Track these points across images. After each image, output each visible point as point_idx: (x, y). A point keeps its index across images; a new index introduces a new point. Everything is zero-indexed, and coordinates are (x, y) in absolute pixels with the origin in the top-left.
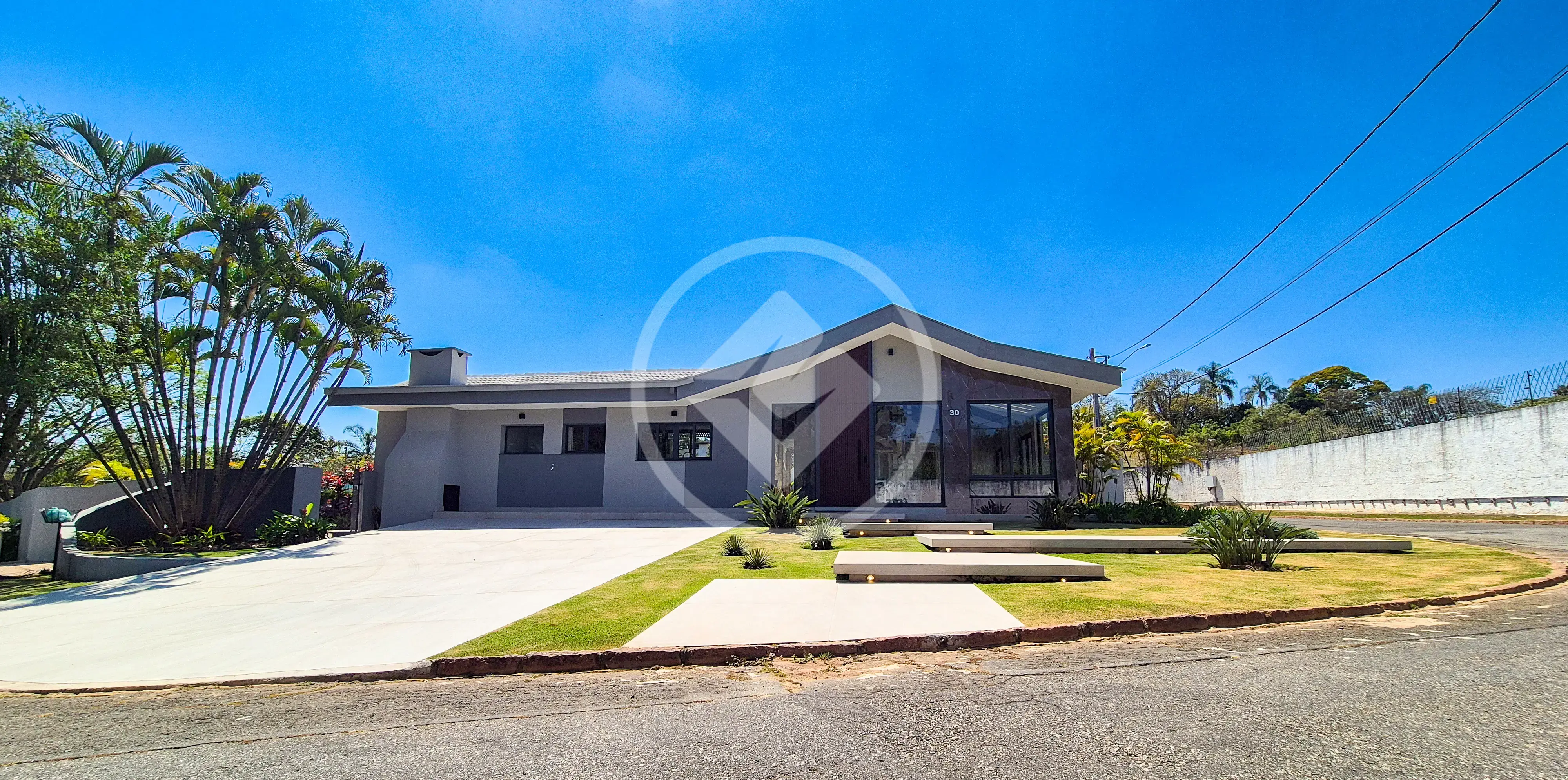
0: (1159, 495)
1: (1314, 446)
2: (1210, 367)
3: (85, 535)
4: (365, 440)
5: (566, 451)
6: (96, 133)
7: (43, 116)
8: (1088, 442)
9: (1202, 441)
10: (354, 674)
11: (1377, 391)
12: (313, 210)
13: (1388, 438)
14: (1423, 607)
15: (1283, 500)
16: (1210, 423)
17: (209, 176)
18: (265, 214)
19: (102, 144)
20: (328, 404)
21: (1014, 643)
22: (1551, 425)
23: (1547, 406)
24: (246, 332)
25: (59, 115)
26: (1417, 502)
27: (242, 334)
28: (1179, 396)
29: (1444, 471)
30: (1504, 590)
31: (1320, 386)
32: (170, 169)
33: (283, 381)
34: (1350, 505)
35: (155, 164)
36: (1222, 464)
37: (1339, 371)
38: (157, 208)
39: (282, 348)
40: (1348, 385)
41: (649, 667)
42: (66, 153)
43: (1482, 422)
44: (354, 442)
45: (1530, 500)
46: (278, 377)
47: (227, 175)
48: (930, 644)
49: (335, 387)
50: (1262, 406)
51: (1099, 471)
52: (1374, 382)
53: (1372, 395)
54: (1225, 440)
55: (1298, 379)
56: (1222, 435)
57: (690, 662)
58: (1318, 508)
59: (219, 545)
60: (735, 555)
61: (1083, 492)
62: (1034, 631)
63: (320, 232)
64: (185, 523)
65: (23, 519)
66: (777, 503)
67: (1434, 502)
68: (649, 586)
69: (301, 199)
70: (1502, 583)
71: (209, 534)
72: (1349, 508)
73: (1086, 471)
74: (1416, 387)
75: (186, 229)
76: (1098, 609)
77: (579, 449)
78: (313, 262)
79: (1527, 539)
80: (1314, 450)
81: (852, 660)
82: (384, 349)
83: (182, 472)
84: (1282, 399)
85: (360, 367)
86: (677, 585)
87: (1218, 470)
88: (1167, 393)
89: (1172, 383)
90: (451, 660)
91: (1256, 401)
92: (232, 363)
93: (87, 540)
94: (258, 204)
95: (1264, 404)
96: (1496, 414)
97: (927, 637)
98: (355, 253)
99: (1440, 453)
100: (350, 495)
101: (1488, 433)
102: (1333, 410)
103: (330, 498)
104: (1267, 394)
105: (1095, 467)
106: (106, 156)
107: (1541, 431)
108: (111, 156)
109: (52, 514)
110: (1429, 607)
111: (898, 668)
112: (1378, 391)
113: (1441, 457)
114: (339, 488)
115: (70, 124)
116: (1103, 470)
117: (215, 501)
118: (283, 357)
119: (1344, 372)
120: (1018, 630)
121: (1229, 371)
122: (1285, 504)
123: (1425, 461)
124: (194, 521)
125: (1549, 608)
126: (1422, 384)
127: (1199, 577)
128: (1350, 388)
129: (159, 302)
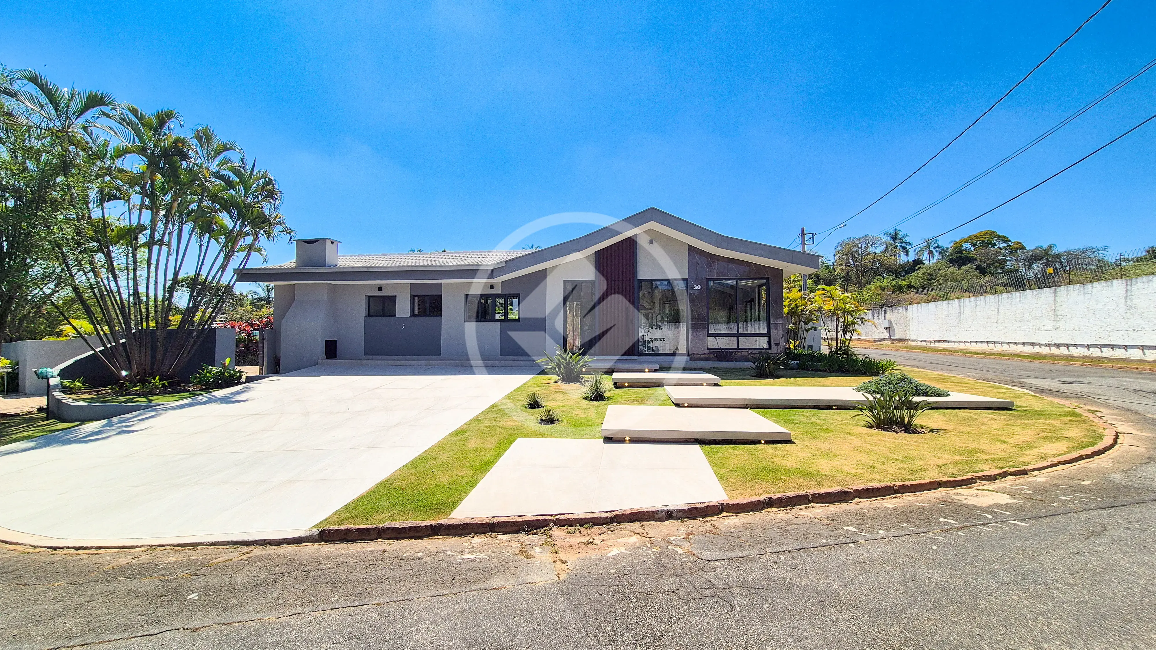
0: (844, 347)
1: (962, 301)
2: (893, 232)
3: (67, 383)
4: (266, 290)
5: (413, 315)
6: (47, 83)
7: (5, 71)
8: (795, 303)
9: (883, 289)
10: (266, 540)
11: (1014, 249)
12: (216, 136)
13: (1016, 297)
14: (1005, 477)
15: (938, 339)
16: (890, 276)
17: (134, 112)
18: (180, 145)
19: (52, 91)
20: (237, 281)
21: (718, 514)
22: (1133, 293)
23: (1132, 279)
24: (172, 232)
25: (18, 71)
26: (1033, 344)
27: (169, 234)
28: (868, 254)
29: (1054, 323)
30: (1064, 461)
31: (974, 245)
32: (106, 109)
33: (202, 264)
34: (985, 345)
35: (94, 107)
36: (896, 311)
37: (989, 234)
38: (97, 137)
39: (201, 240)
40: (994, 245)
41: (467, 535)
42: (25, 99)
43: (1084, 289)
44: (258, 292)
45: (1113, 347)
46: (199, 260)
47: (149, 112)
48: (660, 516)
49: (241, 267)
50: (930, 261)
51: (803, 324)
52: (1015, 243)
53: (1012, 252)
54: (900, 288)
55: (958, 240)
56: (899, 285)
57: (496, 530)
58: (962, 346)
59: (164, 391)
60: (535, 408)
61: (791, 339)
62: (733, 505)
63: (221, 152)
64: (138, 372)
65: (20, 364)
66: (566, 361)
67: (1045, 345)
68: (472, 444)
69: (206, 128)
70: (1066, 453)
71: (157, 382)
72: (984, 347)
73: (794, 324)
74: (1045, 246)
75: (122, 153)
76: (781, 479)
77: (423, 313)
78: (217, 175)
79: (1100, 392)
80: (962, 303)
81: (606, 529)
82: (275, 240)
83: (133, 331)
84: (945, 255)
85: (259, 250)
86: (490, 444)
87: (893, 315)
88: (860, 252)
89: (864, 245)
90: (332, 530)
91: (925, 257)
92: (165, 249)
93: (69, 386)
94: (174, 136)
95: (931, 259)
96: (1094, 283)
97: (659, 511)
98: (249, 166)
99: (1052, 310)
100: (257, 340)
101: (1088, 296)
102: (982, 264)
103: (243, 342)
104: (934, 251)
105: (800, 321)
106: (56, 101)
107: (1126, 297)
108: (60, 101)
109: (42, 373)
110: (1010, 477)
111: (636, 540)
112: (1017, 249)
113: (1053, 312)
114: (249, 335)
115: (26, 77)
116: (806, 323)
117: (159, 356)
118: (201, 246)
119: (993, 235)
120: (721, 503)
121: (907, 235)
122: (939, 342)
123: (1041, 315)
124: (145, 370)
125: (1089, 485)
126: (1049, 244)
127: (857, 442)
128: (996, 247)
129: (105, 205)
